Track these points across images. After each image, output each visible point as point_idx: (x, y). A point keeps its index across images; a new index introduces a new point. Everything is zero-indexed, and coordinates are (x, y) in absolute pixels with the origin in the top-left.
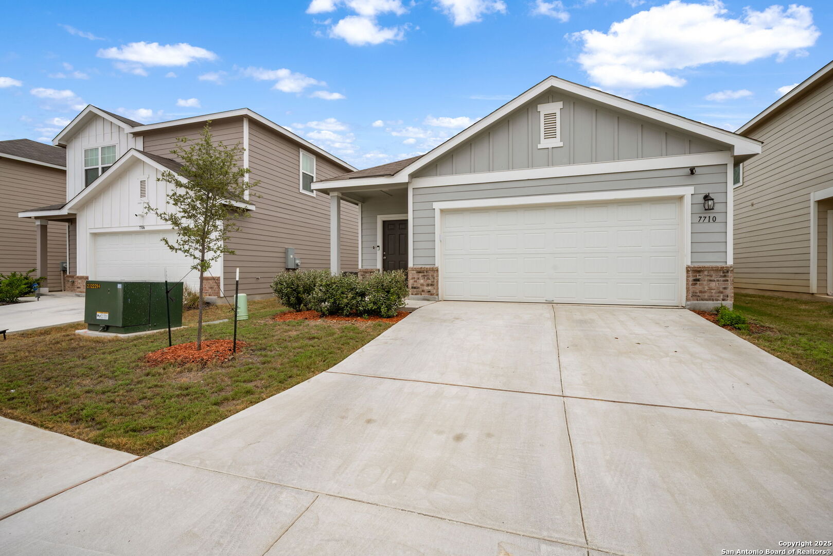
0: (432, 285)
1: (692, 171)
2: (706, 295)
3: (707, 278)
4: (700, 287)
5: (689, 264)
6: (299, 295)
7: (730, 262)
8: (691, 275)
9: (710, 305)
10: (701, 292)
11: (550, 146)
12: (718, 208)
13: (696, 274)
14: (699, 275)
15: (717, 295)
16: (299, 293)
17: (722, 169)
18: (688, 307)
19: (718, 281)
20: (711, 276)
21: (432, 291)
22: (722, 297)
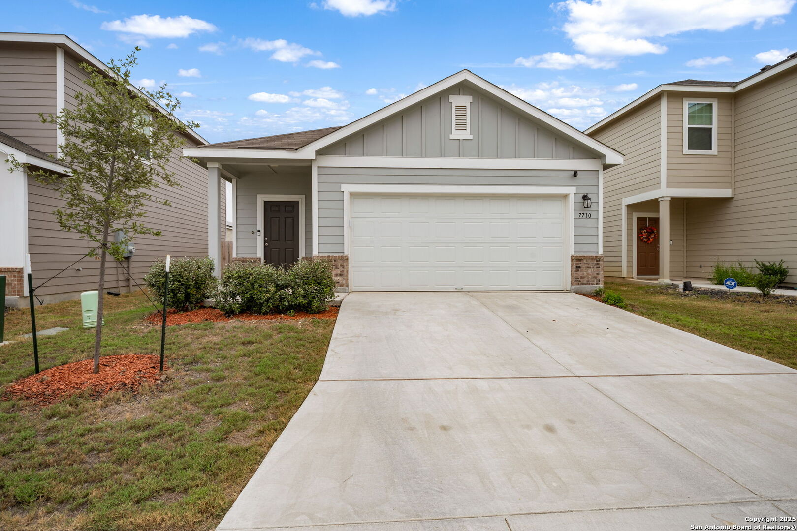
0: (341, 275)
1: (576, 173)
2: (585, 280)
3: (586, 266)
4: (581, 273)
5: (573, 254)
6: (189, 290)
7: (601, 252)
8: (574, 263)
9: (588, 288)
10: (581, 277)
11: (461, 138)
12: (593, 206)
13: (578, 262)
14: (580, 263)
15: (593, 279)
16: (189, 288)
17: (595, 173)
18: (573, 291)
19: (593, 268)
20: (589, 264)
21: (341, 282)
22: (595, 282)
